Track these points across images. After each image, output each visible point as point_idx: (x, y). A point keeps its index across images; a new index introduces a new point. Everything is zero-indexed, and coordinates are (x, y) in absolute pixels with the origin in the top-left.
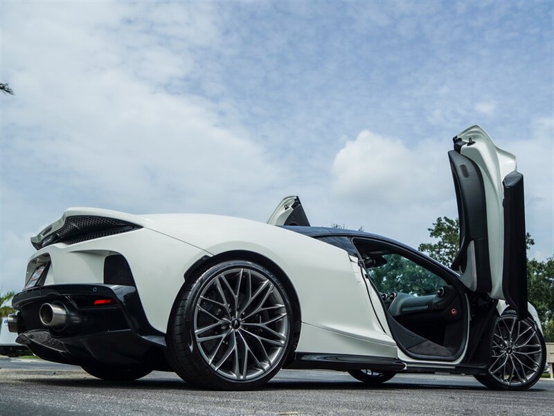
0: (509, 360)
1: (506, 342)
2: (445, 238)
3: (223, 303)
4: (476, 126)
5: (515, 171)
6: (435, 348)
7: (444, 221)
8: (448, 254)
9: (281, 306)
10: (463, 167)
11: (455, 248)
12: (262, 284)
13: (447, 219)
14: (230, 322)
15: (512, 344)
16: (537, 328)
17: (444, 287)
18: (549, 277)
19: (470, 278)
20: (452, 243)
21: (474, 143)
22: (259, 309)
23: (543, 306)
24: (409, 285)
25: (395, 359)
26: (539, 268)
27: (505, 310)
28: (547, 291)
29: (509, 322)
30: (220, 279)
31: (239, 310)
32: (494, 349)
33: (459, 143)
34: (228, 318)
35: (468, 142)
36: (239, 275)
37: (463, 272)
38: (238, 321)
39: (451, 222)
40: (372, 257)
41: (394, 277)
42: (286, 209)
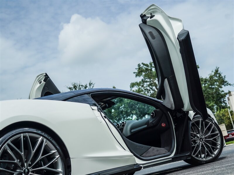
0: (203, 146)
1: (198, 135)
2: (145, 76)
3: (14, 160)
4: (153, 5)
5: (183, 29)
6: (158, 150)
7: (142, 65)
8: (149, 86)
9: (54, 151)
10: (150, 33)
11: (153, 81)
12: (38, 141)
13: (144, 64)
14: (22, 171)
15: (202, 135)
16: (215, 122)
17: (154, 111)
18: (212, 86)
19: (169, 101)
20: (150, 78)
21: (154, 16)
22: (40, 157)
23: (212, 104)
24: (129, 111)
25: (135, 165)
26: (205, 82)
27: (194, 116)
28: (212, 94)
29: (198, 122)
30: (9, 145)
31: (26, 162)
32: (192, 141)
33: (145, 18)
34: (20, 169)
35: (150, 16)
36: (21, 138)
37: (164, 99)
38: (28, 170)
39: (147, 65)
40: (105, 102)
41: (119, 108)
42: (40, 83)
